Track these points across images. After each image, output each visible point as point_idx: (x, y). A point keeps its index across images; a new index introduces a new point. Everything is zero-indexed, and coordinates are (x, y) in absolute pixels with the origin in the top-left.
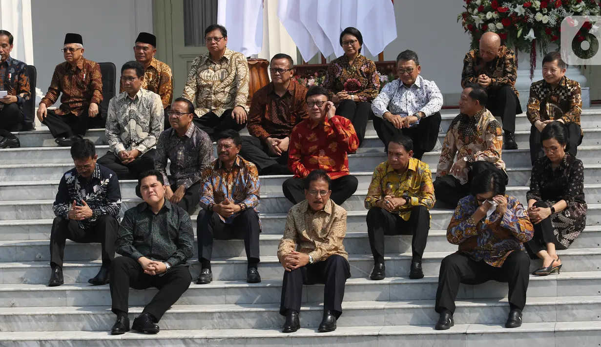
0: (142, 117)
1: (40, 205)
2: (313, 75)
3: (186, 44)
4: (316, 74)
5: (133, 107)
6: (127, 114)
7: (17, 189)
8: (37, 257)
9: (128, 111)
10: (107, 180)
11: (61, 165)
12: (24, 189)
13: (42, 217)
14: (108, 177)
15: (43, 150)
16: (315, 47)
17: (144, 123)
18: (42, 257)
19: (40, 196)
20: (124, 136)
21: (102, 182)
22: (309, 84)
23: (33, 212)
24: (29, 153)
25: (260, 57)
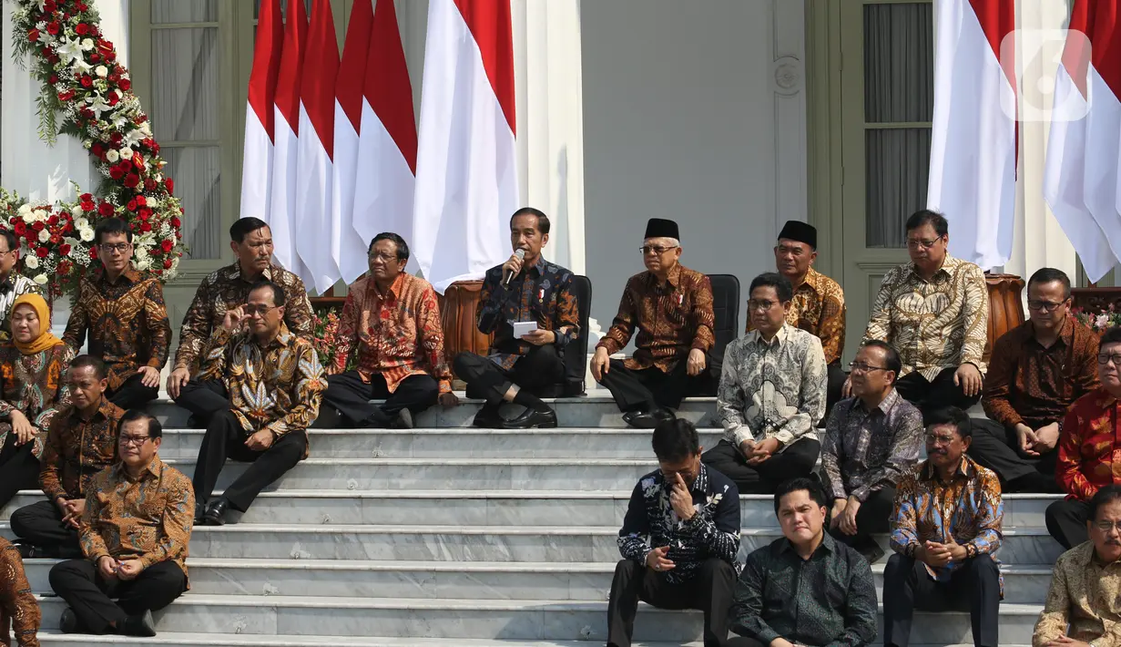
0: (785, 378)
1: (591, 535)
2: (1107, 308)
3: (868, 245)
4: (1111, 306)
5: (770, 359)
6: (759, 372)
7: (550, 505)
8: (583, 632)
9: (760, 366)
10: (719, 496)
11: (632, 462)
12: (563, 505)
13: (595, 557)
14: (721, 491)
15: (599, 434)
16: (1111, 255)
17: (790, 389)
18: (592, 632)
19: (592, 519)
20: (752, 412)
21: (709, 499)
22: (1098, 324)
23: (578, 549)
24: (574, 439)
25: (1007, 271)
